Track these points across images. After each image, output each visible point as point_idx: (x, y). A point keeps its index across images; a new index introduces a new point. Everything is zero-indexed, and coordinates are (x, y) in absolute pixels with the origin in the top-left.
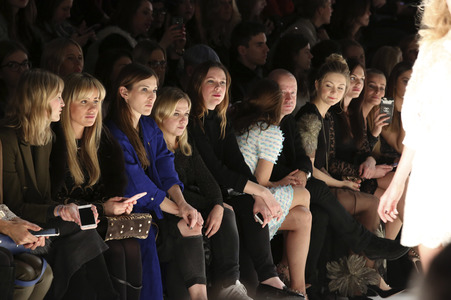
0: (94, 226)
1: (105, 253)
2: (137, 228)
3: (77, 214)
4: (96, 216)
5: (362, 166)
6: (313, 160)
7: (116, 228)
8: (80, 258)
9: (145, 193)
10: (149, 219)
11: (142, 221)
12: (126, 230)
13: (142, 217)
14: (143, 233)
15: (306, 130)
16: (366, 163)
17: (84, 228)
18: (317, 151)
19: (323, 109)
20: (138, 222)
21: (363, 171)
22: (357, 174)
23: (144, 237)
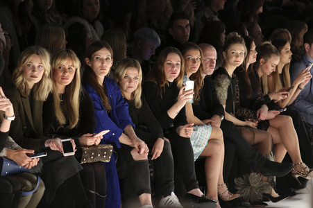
0: (73, 154)
1: (80, 172)
2: (103, 155)
3: (61, 145)
4: (74, 146)
5: (258, 111)
6: (224, 106)
7: (88, 154)
8: (63, 176)
9: (109, 131)
10: (111, 148)
11: (106, 150)
12: (95, 156)
13: (106, 147)
14: (107, 158)
15: (219, 85)
16: (262, 110)
17: (66, 155)
18: (227, 100)
19: (231, 71)
20: (103, 150)
21: (259, 115)
22: (255, 117)
23: (108, 161)
